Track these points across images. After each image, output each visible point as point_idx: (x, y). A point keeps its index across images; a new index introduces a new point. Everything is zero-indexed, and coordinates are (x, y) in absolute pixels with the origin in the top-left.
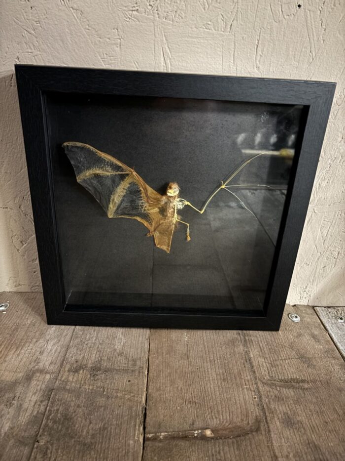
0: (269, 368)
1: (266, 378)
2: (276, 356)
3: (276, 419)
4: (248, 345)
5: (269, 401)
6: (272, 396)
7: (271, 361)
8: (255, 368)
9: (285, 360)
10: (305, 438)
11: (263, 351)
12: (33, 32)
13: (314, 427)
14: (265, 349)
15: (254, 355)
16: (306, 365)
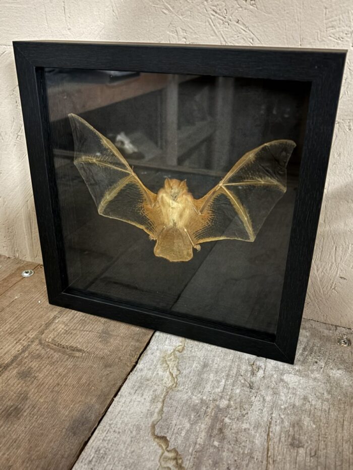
0: (60, 334)
1: (47, 340)
2: (79, 327)
3: (17, 369)
4: (64, 313)
5: (27, 357)
6: (35, 353)
7: (69, 329)
8: (48, 330)
9: (85, 331)
10: (24, 389)
11: (72, 320)
13: (43, 384)
14: (76, 320)
15: (59, 321)
16: (100, 340)
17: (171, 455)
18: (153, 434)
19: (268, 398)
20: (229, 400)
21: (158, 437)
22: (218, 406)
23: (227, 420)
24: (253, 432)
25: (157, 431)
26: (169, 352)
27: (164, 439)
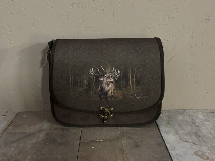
3: (125, 137)
10: (134, 141)
12: (38, 15)
17: (192, 143)
18: (182, 141)
19: (204, 128)
20: (195, 130)
21: (184, 141)
22: (193, 132)
23: (198, 134)
24: (207, 135)
25: (183, 140)
26: (166, 124)
27: (186, 141)
